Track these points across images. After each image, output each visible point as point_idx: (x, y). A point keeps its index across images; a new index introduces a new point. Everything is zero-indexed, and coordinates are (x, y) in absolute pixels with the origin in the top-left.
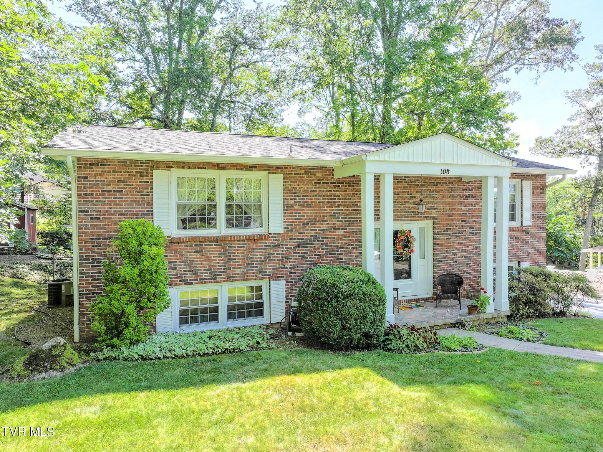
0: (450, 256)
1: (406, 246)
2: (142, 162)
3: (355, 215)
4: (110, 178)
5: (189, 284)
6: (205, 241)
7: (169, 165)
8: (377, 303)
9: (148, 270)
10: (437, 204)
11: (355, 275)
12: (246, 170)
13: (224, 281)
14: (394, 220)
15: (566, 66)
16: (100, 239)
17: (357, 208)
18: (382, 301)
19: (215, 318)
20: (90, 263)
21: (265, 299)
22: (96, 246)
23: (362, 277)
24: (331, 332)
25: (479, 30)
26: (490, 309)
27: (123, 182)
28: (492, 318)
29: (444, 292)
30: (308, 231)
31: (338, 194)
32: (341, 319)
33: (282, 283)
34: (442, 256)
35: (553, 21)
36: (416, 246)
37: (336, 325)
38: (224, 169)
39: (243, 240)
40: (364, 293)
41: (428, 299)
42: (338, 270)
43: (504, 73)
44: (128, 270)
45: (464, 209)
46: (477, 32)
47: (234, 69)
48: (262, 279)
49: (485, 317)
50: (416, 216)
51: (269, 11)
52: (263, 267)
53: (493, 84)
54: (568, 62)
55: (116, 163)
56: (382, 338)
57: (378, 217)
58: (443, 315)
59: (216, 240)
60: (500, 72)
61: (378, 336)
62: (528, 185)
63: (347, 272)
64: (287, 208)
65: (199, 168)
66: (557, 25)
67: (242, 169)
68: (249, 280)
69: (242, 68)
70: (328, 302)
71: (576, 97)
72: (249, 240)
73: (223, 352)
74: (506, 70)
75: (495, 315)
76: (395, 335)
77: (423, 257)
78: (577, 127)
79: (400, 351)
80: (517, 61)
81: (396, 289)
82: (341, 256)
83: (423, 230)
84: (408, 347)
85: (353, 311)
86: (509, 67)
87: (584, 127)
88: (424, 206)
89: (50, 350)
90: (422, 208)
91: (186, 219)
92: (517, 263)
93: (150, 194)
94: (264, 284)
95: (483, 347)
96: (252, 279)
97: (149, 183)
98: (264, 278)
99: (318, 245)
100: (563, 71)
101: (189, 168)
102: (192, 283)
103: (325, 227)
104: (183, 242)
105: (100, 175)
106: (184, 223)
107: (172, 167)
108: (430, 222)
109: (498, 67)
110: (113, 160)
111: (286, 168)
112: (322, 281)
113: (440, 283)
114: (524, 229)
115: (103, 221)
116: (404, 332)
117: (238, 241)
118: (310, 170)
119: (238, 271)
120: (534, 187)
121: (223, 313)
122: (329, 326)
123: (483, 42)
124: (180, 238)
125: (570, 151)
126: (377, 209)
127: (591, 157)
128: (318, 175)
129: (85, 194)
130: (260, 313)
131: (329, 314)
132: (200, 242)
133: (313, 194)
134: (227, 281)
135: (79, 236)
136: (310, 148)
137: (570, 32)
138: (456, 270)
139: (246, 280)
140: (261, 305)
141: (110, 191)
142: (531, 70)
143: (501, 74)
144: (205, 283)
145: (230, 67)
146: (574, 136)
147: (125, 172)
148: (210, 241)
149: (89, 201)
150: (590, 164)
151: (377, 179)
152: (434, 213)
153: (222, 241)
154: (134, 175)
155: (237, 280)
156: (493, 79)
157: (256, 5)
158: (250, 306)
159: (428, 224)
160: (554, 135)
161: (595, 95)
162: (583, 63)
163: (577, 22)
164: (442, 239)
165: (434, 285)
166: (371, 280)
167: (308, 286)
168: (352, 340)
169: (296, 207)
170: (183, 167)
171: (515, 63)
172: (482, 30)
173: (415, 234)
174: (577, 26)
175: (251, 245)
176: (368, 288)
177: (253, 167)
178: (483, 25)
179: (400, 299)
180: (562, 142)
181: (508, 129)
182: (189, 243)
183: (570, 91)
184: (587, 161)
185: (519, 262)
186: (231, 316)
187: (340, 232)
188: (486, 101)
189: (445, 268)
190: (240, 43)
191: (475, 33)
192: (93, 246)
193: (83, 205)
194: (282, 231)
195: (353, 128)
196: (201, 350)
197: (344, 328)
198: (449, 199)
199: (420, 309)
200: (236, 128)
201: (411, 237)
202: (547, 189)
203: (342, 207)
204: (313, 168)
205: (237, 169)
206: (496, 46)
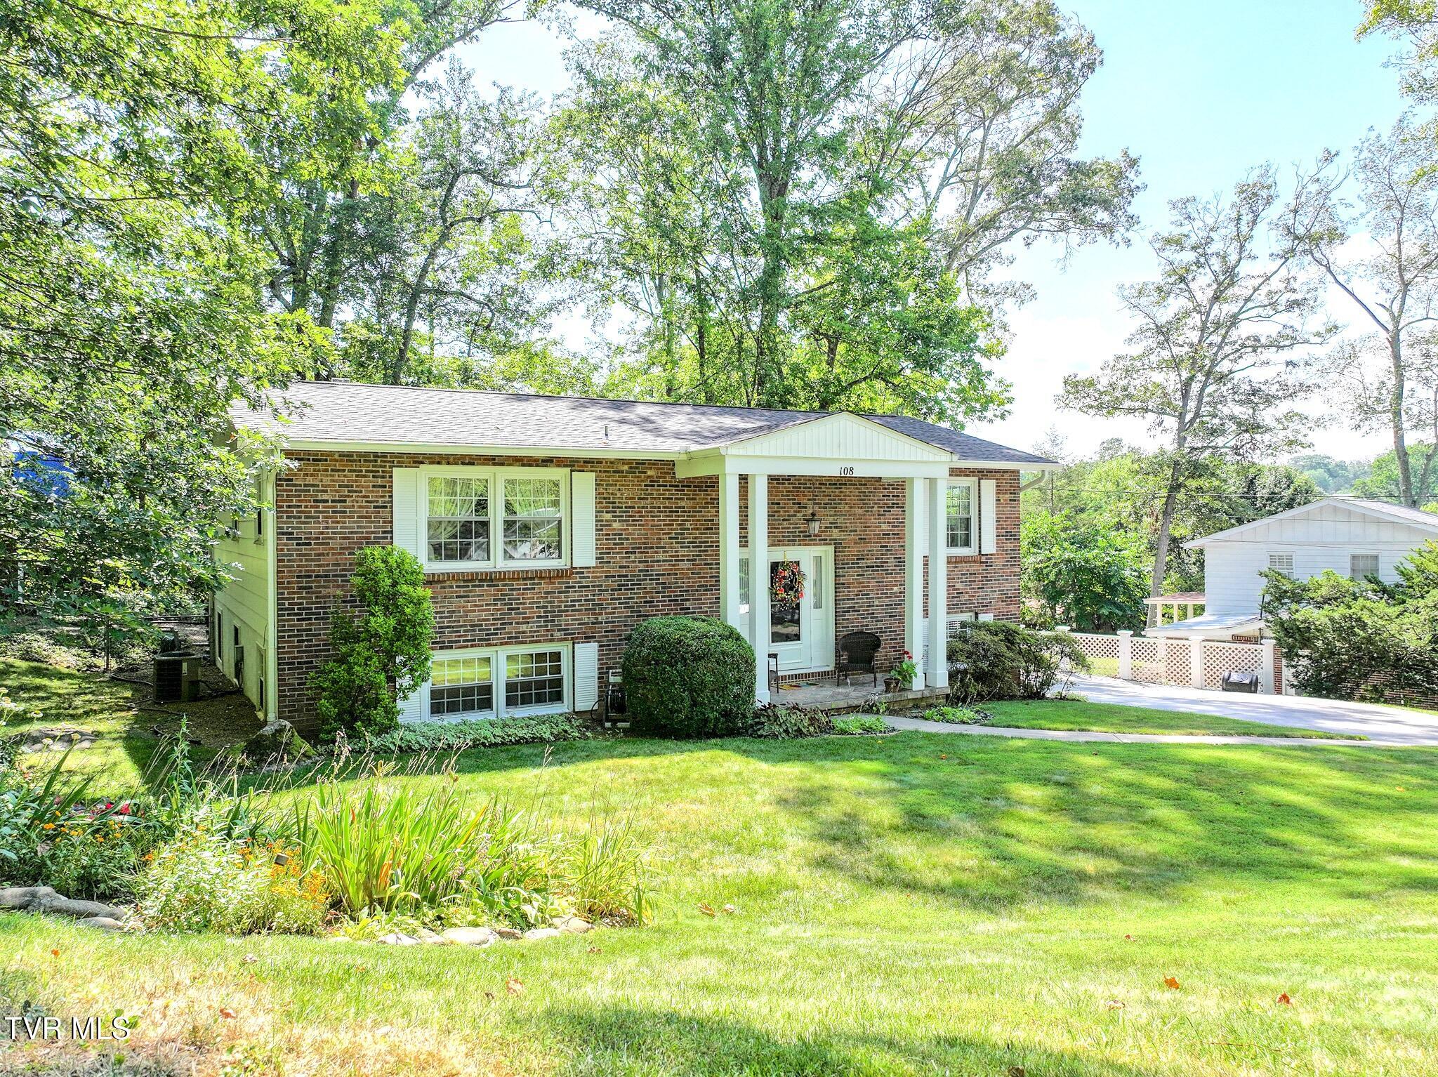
0: (862, 604)
1: (792, 588)
2: (376, 455)
3: (708, 536)
4: (327, 481)
5: (447, 648)
6: (472, 580)
7: (416, 460)
8: (743, 668)
9: (408, 621)
10: (840, 519)
11: (710, 628)
12: (537, 465)
13: (502, 644)
14: (771, 545)
15: (1117, 236)
16: (310, 577)
17: (712, 526)
18: (750, 664)
19: (486, 704)
20: (295, 614)
21: (565, 672)
22: (305, 588)
23: (720, 631)
24: (676, 711)
25: (953, 156)
26: (918, 684)
27: (347, 486)
28: (922, 699)
29: (851, 660)
30: (635, 564)
31: (682, 504)
32: (691, 691)
33: (594, 646)
34: (850, 604)
35: (1077, 164)
36: (808, 588)
37: (683, 700)
38: (502, 464)
39: (532, 579)
40: (723, 653)
41: (826, 673)
42: (686, 622)
43: (1003, 244)
44: (381, 620)
45: (884, 527)
46: (950, 160)
47: (452, 225)
48: (561, 640)
49: (911, 696)
50: (807, 539)
51: (525, 105)
52: (563, 621)
53: (983, 266)
54: (1122, 230)
55: (336, 457)
56: (750, 722)
57: (744, 541)
58: (847, 695)
59: (490, 579)
60: (994, 243)
61: (744, 716)
62: (989, 486)
63: (698, 624)
64: (601, 526)
65: (463, 464)
66: (1083, 174)
67: (530, 465)
68: (539, 641)
69: (469, 223)
70: (671, 666)
71: (1139, 297)
72: (541, 578)
73: (518, 742)
74: (1005, 239)
75: (927, 694)
76: (768, 716)
77: (818, 605)
78: (1140, 358)
79: (775, 736)
80: (1028, 223)
81: (774, 656)
82: (687, 604)
83: (818, 560)
84: (786, 731)
85: (708, 679)
86: (1012, 234)
87: (1153, 358)
88: (818, 524)
89: (273, 735)
90: (815, 527)
91: (440, 544)
92: (973, 614)
93: (388, 505)
94: (564, 648)
95: (894, 730)
96: (545, 641)
97: (388, 488)
98: (566, 639)
99: (650, 585)
100: (1114, 245)
101: (448, 463)
102: (451, 647)
103: (661, 556)
104: (439, 581)
105: (312, 475)
106: (438, 551)
107: (422, 463)
108: (831, 549)
109: (990, 235)
110: (331, 453)
111: (599, 461)
112: (663, 637)
113: (845, 648)
114: (983, 559)
115: (314, 549)
116: (782, 712)
117: (524, 579)
118: (637, 465)
119: (524, 628)
120: (999, 490)
121: (499, 695)
122: (674, 702)
123: (962, 181)
124: (434, 575)
125: (1127, 404)
126: (743, 528)
127: (1166, 417)
128: (650, 473)
129: (289, 507)
130: (558, 697)
131: (674, 683)
132: (465, 581)
133: (643, 503)
134: (506, 643)
135: (278, 572)
136: (634, 424)
137: (1121, 173)
138: (872, 626)
139: (536, 642)
140: (559, 682)
141: (327, 501)
142: (1055, 241)
143: (997, 247)
144: (472, 646)
145: (445, 220)
146: (1135, 376)
147: (350, 471)
148: (481, 580)
149: (295, 517)
150: (1165, 430)
151: (744, 479)
152: (835, 533)
153: (500, 579)
154: (365, 476)
155: (522, 642)
156: (984, 255)
157: (499, 91)
158: (540, 685)
159: (827, 552)
160: (1100, 373)
161: (1172, 295)
162: (1149, 234)
163: (1133, 155)
164: (850, 575)
165: (837, 651)
166: (733, 635)
167: (642, 644)
168: (706, 721)
169: (615, 525)
170: (439, 463)
171: (1023, 228)
172: (958, 157)
173: (807, 568)
174: (1133, 163)
175: (545, 586)
176: (728, 645)
177: (547, 462)
178: (960, 147)
179: (780, 674)
180: (1113, 386)
181: (990, 373)
182: (448, 583)
183: (1127, 286)
184: (1160, 424)
185: (977, 614)
186: (510, 702)
187: (685, 565)
188: (949, 318)
189: (855, 623)
190: (465, 172)
191: (945, 160)
192: (300, 588)
193: (285, 523)
194: (593, 563)
195: (702, 356)
196: (485, 738)
197: (695, 703)
198: (860, 511)
199: (813, 688)
200: (445, 340)
201: (799, 572)
202: (1022, 495)
203: (688, 525)
204: (642, 463)
205: (523, 465)
206: (984, 196)
